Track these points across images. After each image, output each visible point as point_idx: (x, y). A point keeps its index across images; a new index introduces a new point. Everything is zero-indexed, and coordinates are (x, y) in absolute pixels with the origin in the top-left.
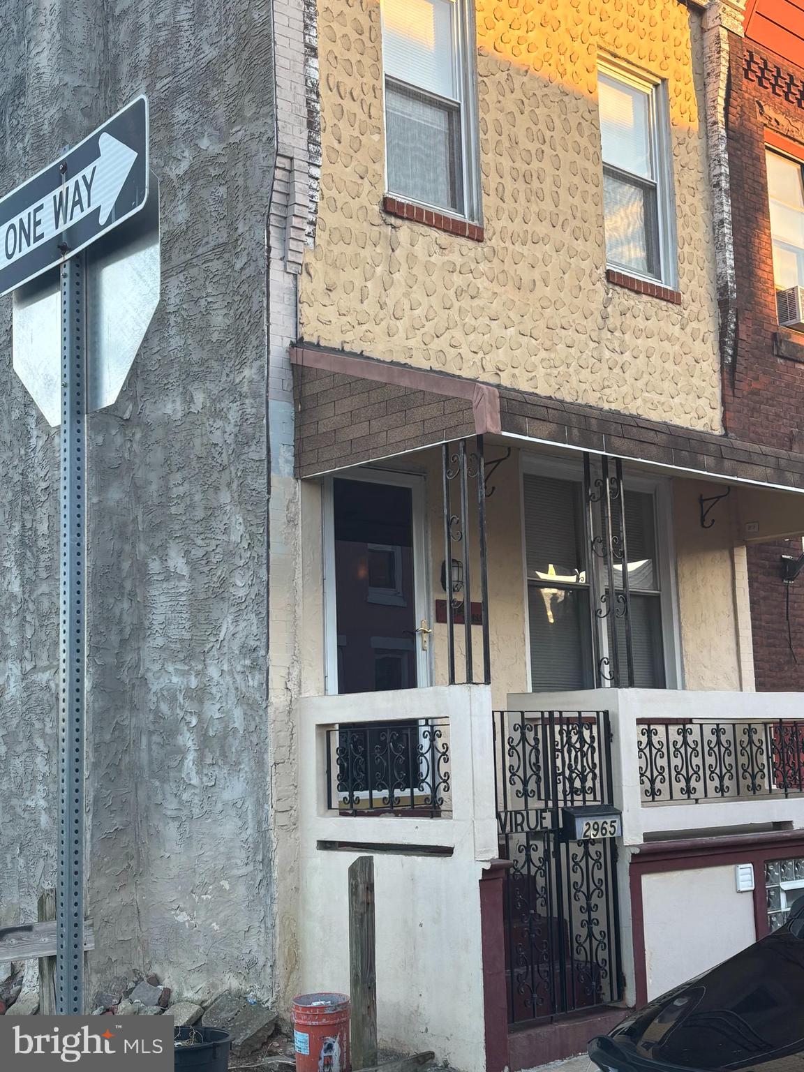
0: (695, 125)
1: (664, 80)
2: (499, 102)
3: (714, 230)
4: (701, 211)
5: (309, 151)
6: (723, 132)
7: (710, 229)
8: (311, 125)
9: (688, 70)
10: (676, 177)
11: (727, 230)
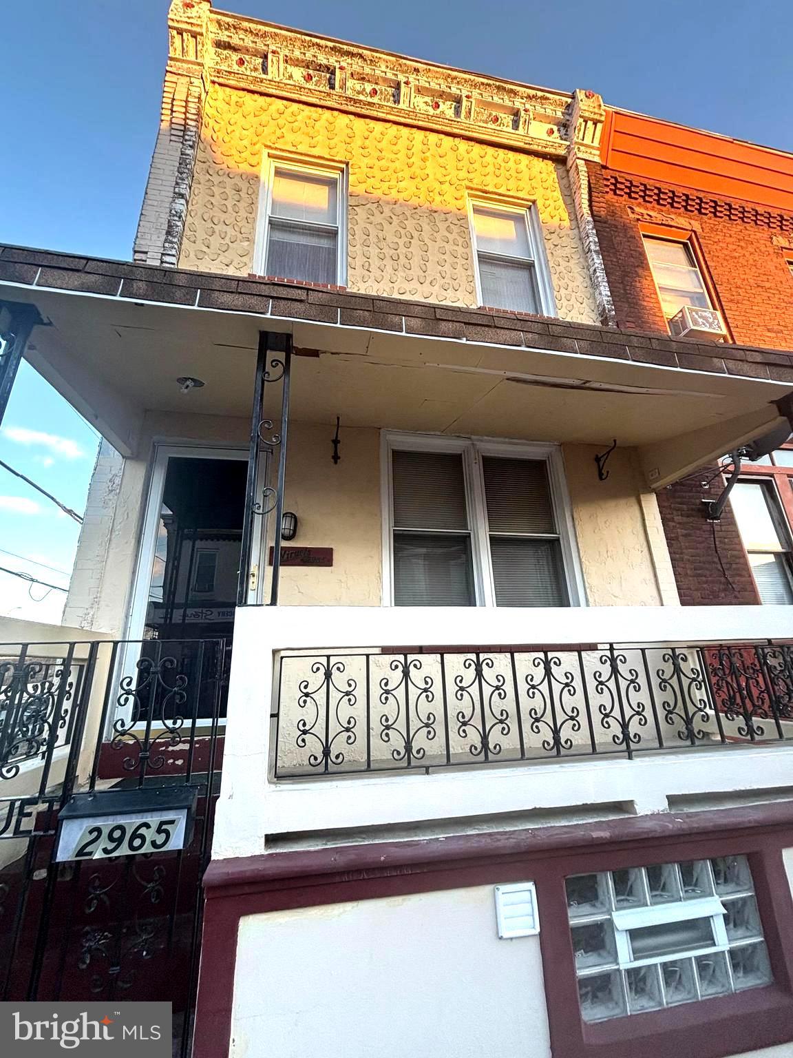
0: (567, 223)
1: (534, 202)
2: (368, 218)
3: (591, 279)
4: (576, 269)
5: (164, 247)
6: (590, 219)
7: (587, 280)
8: (168, 233)
9: (558, 194)
10: (548, 251)
11: (601, 274)
